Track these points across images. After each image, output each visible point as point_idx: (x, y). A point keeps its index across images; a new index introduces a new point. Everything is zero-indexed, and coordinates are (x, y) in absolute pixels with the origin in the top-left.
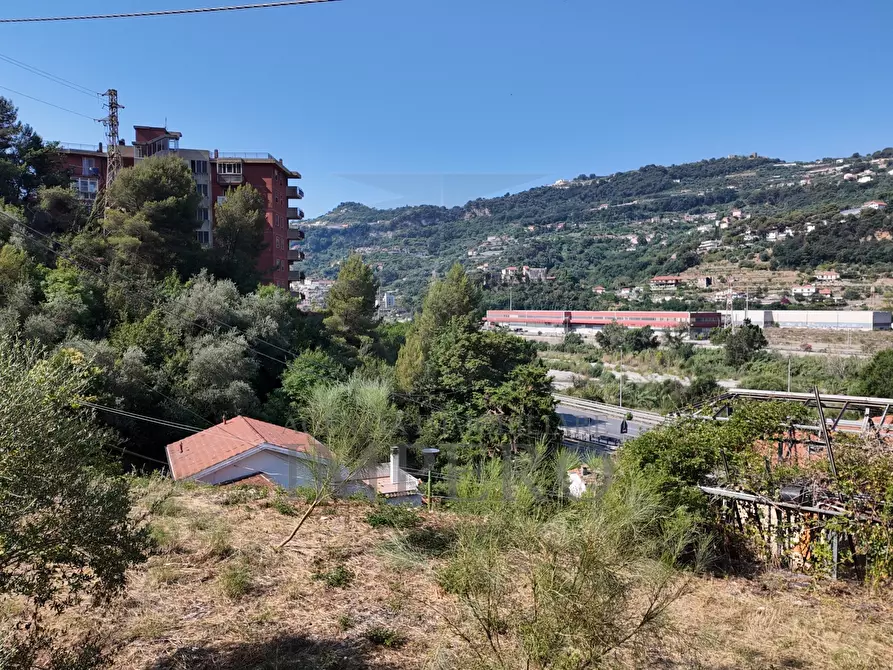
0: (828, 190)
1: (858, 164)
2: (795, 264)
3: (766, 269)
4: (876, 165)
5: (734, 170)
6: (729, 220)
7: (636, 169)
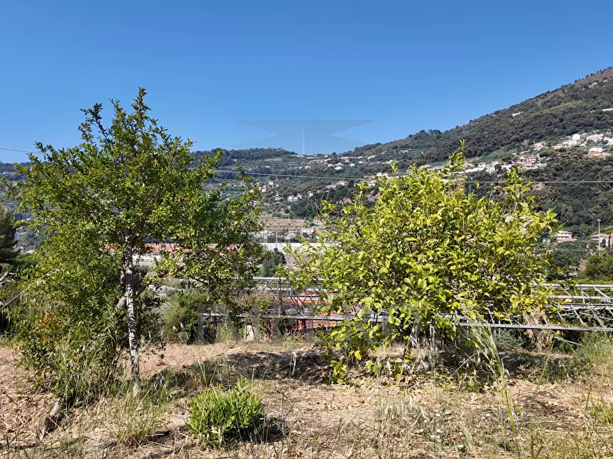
0: (319, 171)
1: (335, 159)
2: (303, 215)
3: (287, 218)
4: (344, 160)
5: (269, 157)
6: (267, 187)
7: (210, 150)
